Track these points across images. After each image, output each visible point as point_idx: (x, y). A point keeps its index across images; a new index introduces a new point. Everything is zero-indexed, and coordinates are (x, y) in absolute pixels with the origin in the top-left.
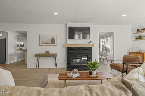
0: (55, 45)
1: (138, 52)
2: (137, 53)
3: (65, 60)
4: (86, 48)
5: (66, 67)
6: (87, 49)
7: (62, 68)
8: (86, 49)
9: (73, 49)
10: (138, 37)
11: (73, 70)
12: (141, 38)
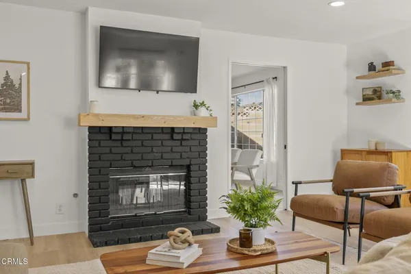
0: (23, 115)
1: (373, 148)
2: (370, 152)
3: (75, 195)
4: (184, 133)
5: (86, 229)
6: (185, 137)
7: (63, 237)
8: (182, 139)
9: (122, 140)
10: (370, 92)
11: (170, 232)
12: (380, 98)
